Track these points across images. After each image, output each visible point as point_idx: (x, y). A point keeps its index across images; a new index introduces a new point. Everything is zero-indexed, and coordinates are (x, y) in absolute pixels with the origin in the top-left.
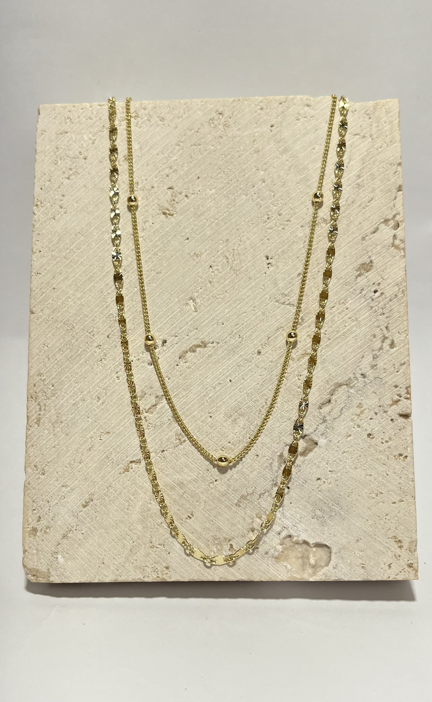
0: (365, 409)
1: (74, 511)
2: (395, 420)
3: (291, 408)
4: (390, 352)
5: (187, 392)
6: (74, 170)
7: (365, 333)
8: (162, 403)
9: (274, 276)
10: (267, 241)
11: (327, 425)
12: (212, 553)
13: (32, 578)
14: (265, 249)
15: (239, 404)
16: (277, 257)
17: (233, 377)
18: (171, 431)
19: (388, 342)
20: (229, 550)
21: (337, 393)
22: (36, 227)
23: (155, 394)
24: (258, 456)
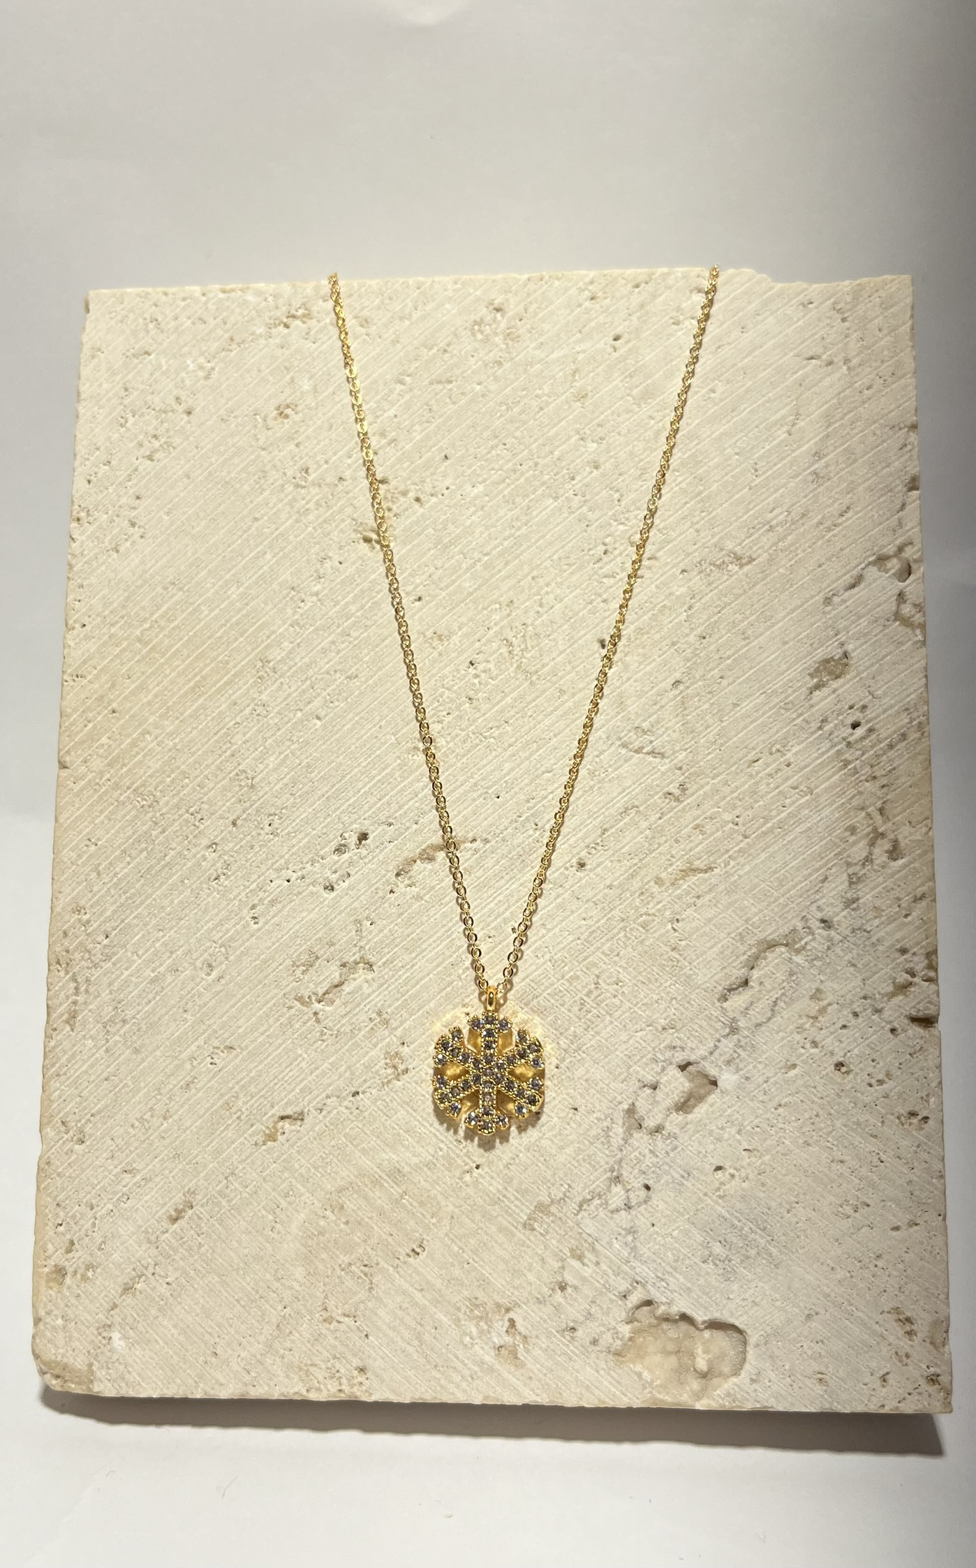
0: (830, 1004)
1: (150, 1230)
2: (899, 1030)
3: (656, 997)
4: (889, 868)
5: (414, 955)
6: (163, 440)
7: (829, 823)
8: (355, 979)
9: (619, 687)
10: (602, 605)
11: (739, 1041)
12: (468, 1339)
13: (54, 1382)
14: (597, 624)
15: (533, 984)
16: (625, 642)
18: (375, 1046)
19: (884, 845)
20: (507, 1331)
21: (764, 964)
22: (75, 569)
23: (340, 959)
24: (576, 1109)
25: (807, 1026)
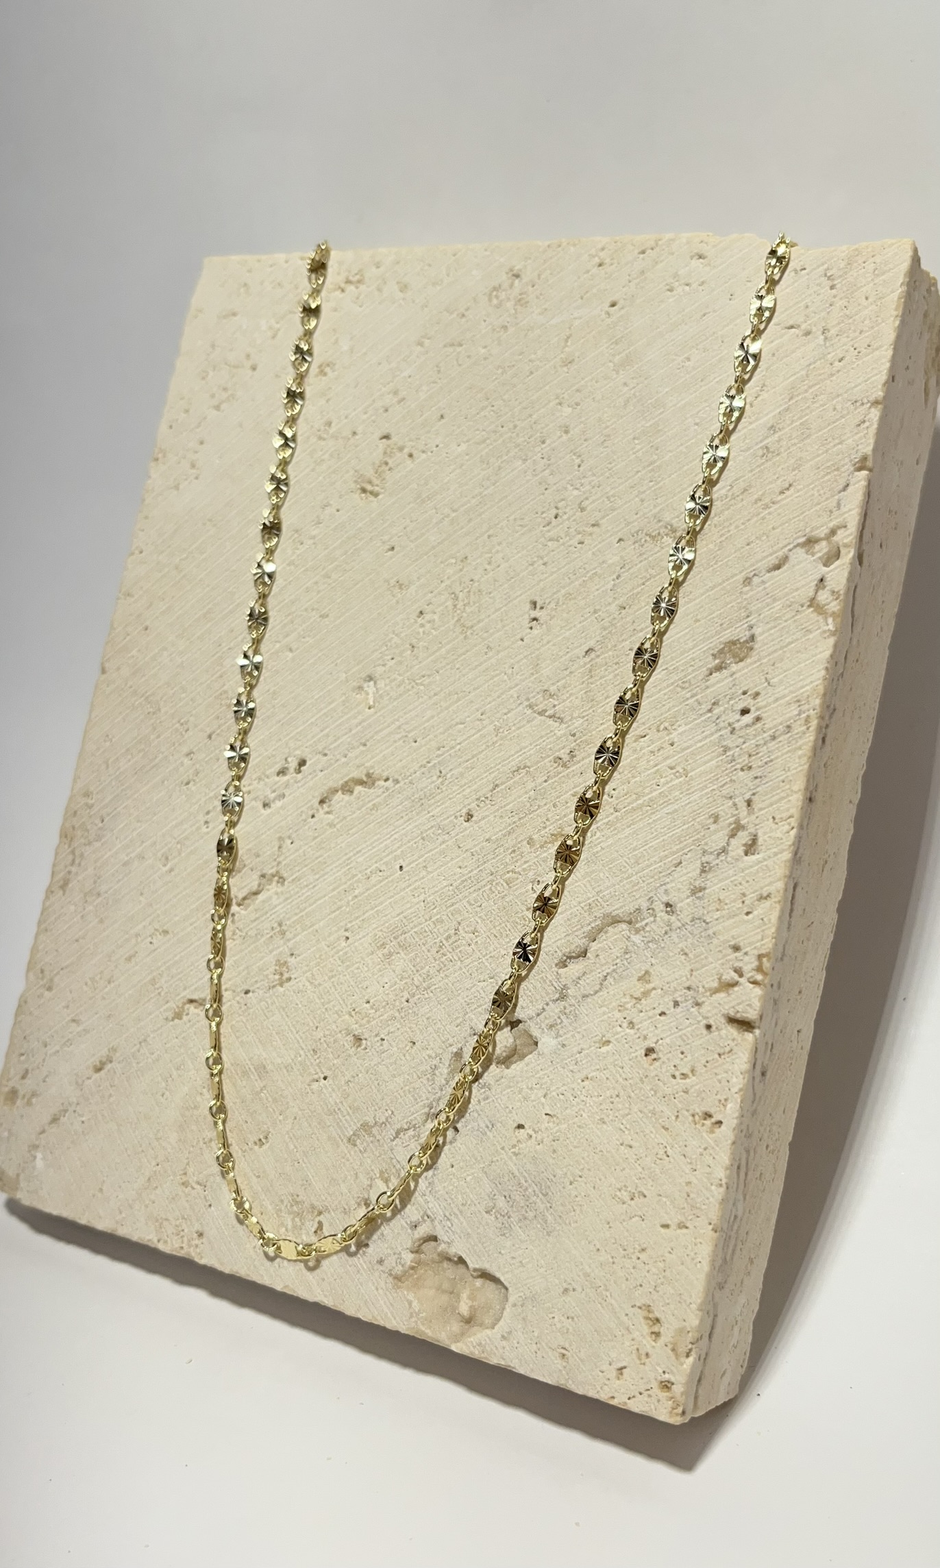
0: (654, 989)
1: (80, 1074)
2: (714, 1028)
3: (503, 952)
4: (743, 862)
5: (317, 876)
6: (230, 392)
7: (696, 808)
8: (268, 890)
9: (538, 649)
10: (543, 567)
11: (565, 1008)
12: (284, 1229)
14: (534, 586)
15: (404, 921)
16: (553, 605)
17: (407, 861)
18: (271, 952)
19: (743, 837)
20: (315, 1232)
21: (604, 937)
22: (145, 502)
23: (261, 870)
24: (414, 1043)
25: (629, 1006)
